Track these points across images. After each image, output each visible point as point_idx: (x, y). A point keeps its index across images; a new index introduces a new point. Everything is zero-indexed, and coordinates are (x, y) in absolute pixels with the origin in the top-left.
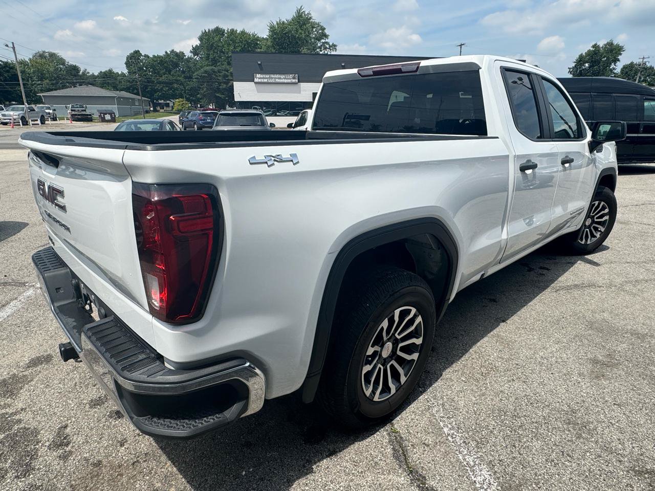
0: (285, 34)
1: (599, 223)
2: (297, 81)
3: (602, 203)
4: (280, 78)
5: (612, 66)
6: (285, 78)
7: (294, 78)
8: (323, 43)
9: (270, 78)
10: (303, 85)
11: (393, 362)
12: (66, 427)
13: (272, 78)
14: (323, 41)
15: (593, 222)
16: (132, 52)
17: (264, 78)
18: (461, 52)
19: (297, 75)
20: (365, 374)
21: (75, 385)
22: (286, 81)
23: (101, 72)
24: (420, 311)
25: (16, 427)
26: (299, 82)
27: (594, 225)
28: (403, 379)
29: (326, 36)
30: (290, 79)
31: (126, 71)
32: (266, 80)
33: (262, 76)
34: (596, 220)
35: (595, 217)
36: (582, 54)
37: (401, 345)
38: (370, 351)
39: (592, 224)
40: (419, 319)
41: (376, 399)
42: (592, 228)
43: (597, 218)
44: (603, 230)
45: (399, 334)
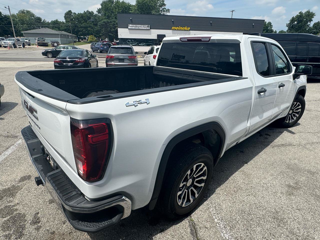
0: (144, 3)
1: (296, 113)
2: (149, 28)
3: (298, 103)
4: (141, 27)
5: (309, 23)
6: (143, 27)
7: (148, 27)
8: (163, 8)
9: (136, 27)
10: (152, 30)
11: (192, 188)
12: (38, 213)
13: (137, 27)
14: (163, 7)
15: (293, 112)
16: (68, 11)
17: (133, 27)
18: (232, 14)
19: (149, 25)
20: (179, 196)
21: (42, 192)
22: (144, 28)
23: (52, 21)
24: (206, 164)
25: (15, 213)
26: (150, 29)
27: (293, 113)
28: (197, 195)
29: (165, 5)
30: (146, 27)
31: (64, 21)
32: (134, 28)
33: (132, 26)
34: (294, 111)
35: (294, 110)
36: (294, 17)
37: (196, 180)
38: (181, 185)
39: (292, 113)
40: (205, 168)
41: (183, 206)
42: (292, 115)
43: (295, 110)
44: (298, 116)
45: (195, 175)
